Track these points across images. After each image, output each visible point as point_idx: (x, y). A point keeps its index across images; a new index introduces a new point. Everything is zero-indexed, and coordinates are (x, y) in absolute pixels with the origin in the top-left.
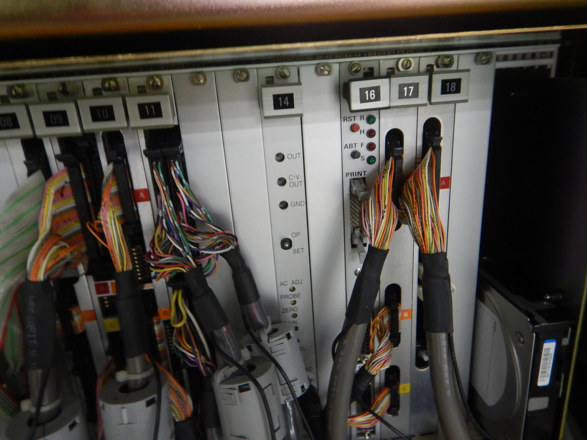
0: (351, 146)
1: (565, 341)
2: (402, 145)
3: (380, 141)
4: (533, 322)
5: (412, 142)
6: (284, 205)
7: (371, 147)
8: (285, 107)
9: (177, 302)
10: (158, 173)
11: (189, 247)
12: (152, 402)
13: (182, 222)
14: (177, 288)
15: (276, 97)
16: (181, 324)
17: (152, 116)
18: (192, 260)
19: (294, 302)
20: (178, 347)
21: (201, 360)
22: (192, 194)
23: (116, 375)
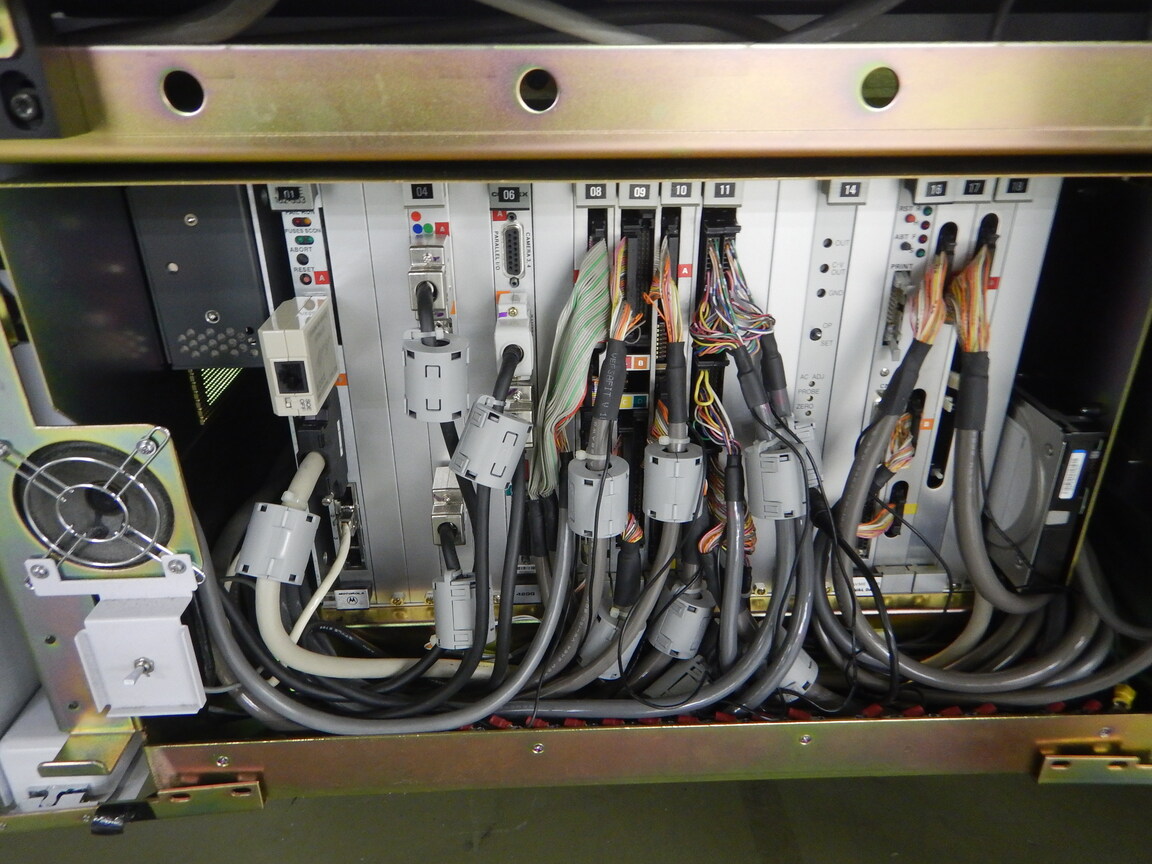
0: (902, 237)
1: (1095, 455)
2: (954, 240)
3: (934, 234)
4: (1065, 431)
5: (966, 237)
6: (822, 293)
7: (923, 239)
8: (850, 195)
9: (703, 383)
10: (714, 251)
11: (739, 325)
12: (698, 462)
13: (732, 300)
14: (704, 368)
15: (844, 185)
16: (709, 403)
17: (725, 195)
18: (741, 339)
19: (811, 399)
20: (704, 424)
21: (729, 439)
22: (741, 274)
23: (658, 440)
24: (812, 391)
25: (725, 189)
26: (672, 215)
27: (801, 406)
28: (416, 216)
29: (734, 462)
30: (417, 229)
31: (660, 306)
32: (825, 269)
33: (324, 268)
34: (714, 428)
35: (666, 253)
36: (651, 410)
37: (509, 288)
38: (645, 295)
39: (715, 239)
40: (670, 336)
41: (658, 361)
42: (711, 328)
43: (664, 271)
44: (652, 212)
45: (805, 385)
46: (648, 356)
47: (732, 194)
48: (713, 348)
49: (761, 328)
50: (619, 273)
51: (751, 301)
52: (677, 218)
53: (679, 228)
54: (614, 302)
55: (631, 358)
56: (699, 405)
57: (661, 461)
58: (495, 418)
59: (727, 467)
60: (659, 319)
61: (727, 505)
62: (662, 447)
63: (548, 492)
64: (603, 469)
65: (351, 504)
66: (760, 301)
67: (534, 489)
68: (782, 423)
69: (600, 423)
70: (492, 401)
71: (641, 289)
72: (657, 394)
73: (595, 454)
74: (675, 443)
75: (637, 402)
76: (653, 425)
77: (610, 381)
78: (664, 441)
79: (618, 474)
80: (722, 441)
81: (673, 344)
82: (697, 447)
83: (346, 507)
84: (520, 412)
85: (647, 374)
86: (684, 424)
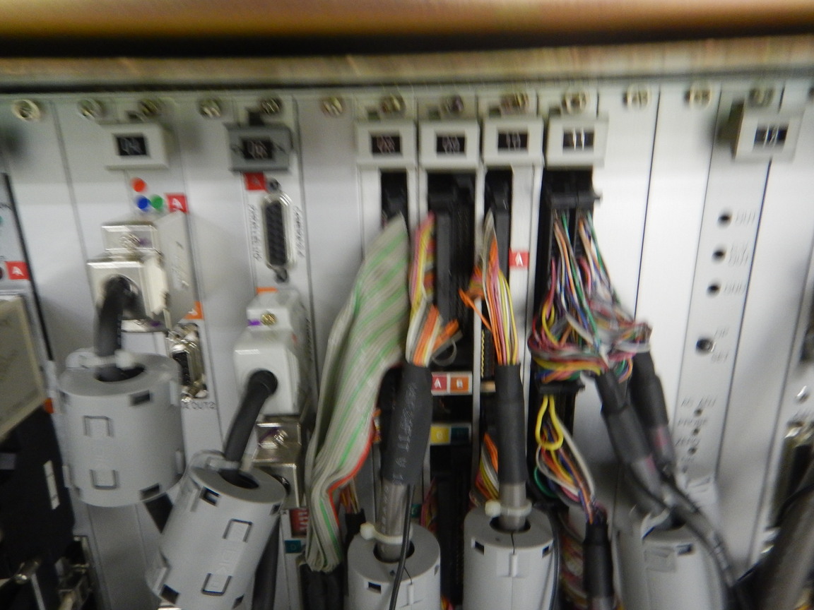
6: (714, 289)
8: (770, 145)
9: (547, 414)
10: (562, 230)
11: (599, 339)
12: (546, 551)
13: (590, 301)
14: (549, 394)
16: (558, 445)
17: (578, 147)
18: (605, 358)
19: (696, 431)
20: (551, 477)
21: (589, 499)
22: (601, 263)
23: (484, 506)
24: (698, 422)
26: (500, 179)
27: (682, 441)
28: (139, 185)
29: (598, 536)
30: (143, 203)
31: (485, 313)
32: (719, 256)
33: (18, 257)
34: (567, 483)
35: (492, 234)
36: (475, 445)
37: (274, 284)
38: (463, 294)
39: (564, 213)
40: (499, 355)
41: (483, 380)
42: (560, 340)
43: (489, 259)
44: (471, 174)
45: (688, 412)
46: (470, 376)
47: (589, 145)
48: (562, 371)
49: (634, 341)
50: (423, 264)
51: (615, 300)
52: (506, 186)
53: (509, 200)
54: (414, 303)
55: (446, 379)
56: (542, 445)
57: (488, 548)
58: (214, 497)
59: (588, 543)
60: (483, 327)
61: (589, 601)
62: (490, 520)
63: (328, 569)
64: (399, 560)
65: (84, 562)
66: (626, 298)
67: (311, 561)
68: (668, 479)
69: (393, 490)
70: (217, 463)
71: (458, 285)
72: (483, 425)
73: (386, 534)
74: (510, 512)
75: (455, 435)
76: (478, 470)
77: (407, 425)
78: (493, 509)
79: (421, 570)
80: (580, 502)
81: (504, 367)
82: (544, 520)
83: (77, 565)
84: (280, 466)
85: (469, 398)
86: (524, 485)
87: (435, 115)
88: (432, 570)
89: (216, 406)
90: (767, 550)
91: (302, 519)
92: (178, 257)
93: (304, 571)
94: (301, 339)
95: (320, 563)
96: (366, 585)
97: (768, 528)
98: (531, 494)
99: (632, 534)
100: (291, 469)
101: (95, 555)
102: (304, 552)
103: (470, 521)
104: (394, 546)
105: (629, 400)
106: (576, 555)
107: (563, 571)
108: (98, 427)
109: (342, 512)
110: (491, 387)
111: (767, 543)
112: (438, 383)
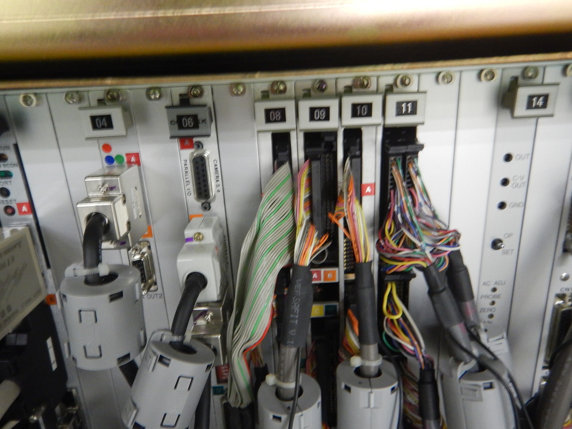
6: (502, 206)
8: (537, 107)
9: (391, 295)
10: (398, 169)
11: (425, 243)
12: (393, 389)
13: (418, 217)
14: (391, 281)
15: (531, 98)
16: (399, 316)
17: (406, 113)
18: (430, 256)
19: (493, 303)
20: (395, 338)
21: (421, 353)
22: (425, 191)
23: (350, 361)
24: (494, 297)
25: (407, 108)
26: (354, 136)
27: (483, 310)
28: (107, 148)
29: (428, 378)
30: (109, 160)
31: (346, 226)
32: (505, 182)
33: (25, 199)
34: (405, 342)
35: (349, 174)
36: (342, 317)
37: (201, 212)
38: (330, 215)
39: (398, 158)
40: (357, 257)
41: (346, 272)
42: (398, 244)
43: (348, 192)
44: (334, 133)
45: (487, 291)
46: (336, 269)
47: (414, 112)
48: (401, 266)
49: (448, 244)
50: (303, 195)
51: (435, 217)
52: (358, 140)
53: (361, 149)
54: (298, 224)
55: (320, 272)
56: (388, 316)
57: (354, 389)
58: (167, 361)
59: (421, 383)
60: (345, 237)
61: (423, 423)
62: (354, 369)
63: (244, 406)
64: (293, 399)
65: (74, 405)
66: (442, 214)
67: (231, 400)
68: (475, 338)
69: (287, 351)
70: (168, 337)
71: (326, 209)
72: (347, 303)
73: (284, 381)
74: (367, 363)
75: (328, 310)
76: (345, 335)
77: (296, 308)
78: (356, 362)
79: (308, 405)
80: (415, 356)
81: (361, 264)
82: (391, 368)
83: (70, 408)
84: (209, 337)
85: (337, 285)
86: (376, 344)
87: (307, 95)
88: (316, 405)
89: (163, 296)
90: (544, 383)
91: (224, 371)
92: (135, 196)
93: (227, 408)
94: (220, 248)
95: (238, 402)
96: (271, 417)
97: (544, 368)
98: (381, 351)
99: (451, 376)
100: (217, 338)
101: (82, 400)
102: (227, 394)
103: (340, 370)
104: (288, 390)
105: (446, 285)
106: (413, 390)
107: (405, 403)
108: (88, 317)
109: (252, 366)
110: (352, 277)
111: (544, 378)
112: (315, 276)
